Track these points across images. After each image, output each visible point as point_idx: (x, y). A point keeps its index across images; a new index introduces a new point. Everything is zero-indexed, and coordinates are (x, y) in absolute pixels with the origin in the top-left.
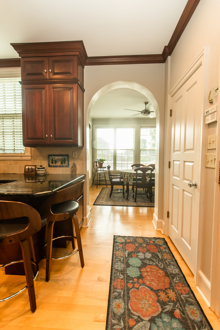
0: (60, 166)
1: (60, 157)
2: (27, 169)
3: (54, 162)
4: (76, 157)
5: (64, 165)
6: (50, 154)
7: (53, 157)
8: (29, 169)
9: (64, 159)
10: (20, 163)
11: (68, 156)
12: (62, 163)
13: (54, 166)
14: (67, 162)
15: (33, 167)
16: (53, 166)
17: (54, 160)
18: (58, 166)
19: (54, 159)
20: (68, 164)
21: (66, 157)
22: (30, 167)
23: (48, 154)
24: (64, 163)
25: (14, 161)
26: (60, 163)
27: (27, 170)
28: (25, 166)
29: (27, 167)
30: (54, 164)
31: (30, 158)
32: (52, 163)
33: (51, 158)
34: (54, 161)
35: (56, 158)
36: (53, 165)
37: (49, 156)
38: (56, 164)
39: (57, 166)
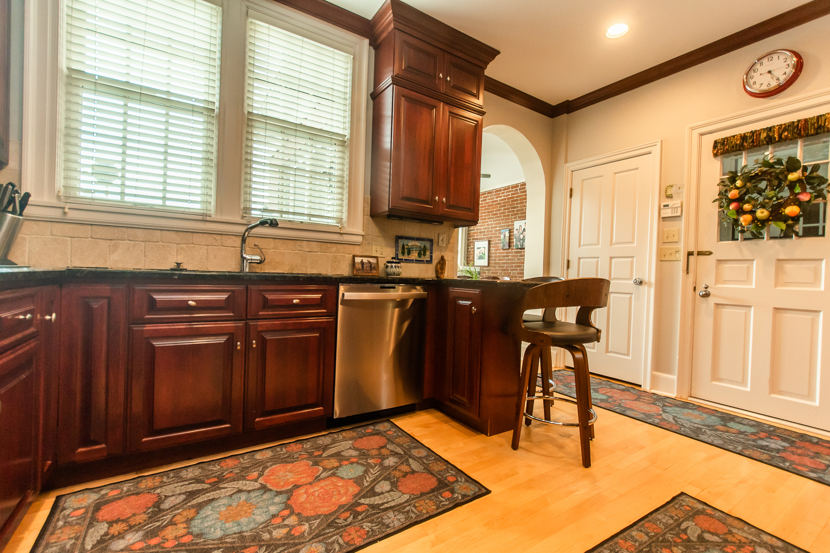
0: (417, 261)
1: (418, 243)
2: (358, 263)
3: (406, 253)
4: (444, 245)
5: (422, 258)
6: (400, 234)
7: (405, 242)
8: (362, 263)
9: (425, 247)
10: (334, 249)
11: (431, 241)
12: (419, 255)
13: (407, 261)
14: (428, 253)
15: (373, 261)
16: (405, 260)
17: (406, 247)
18: (413, 260)
19: (407, 245)
20: (431, 257)
21: (428, 245)
22: (365, 260)
23: (396, 234)
24: (424, 255)
25: (318, 243)
26: (417, 255)
27: (360, 266)
28: (354, 257)
29: (358, 260)
30: (406, 257)
31: (359, 239)
32: (403, 253)
33: (401, 242)
34: (406, 251)
35: (411, 243)
36: (404, 258)
37: (398, 238)
38: (410, 256)
39: (411, 261)
